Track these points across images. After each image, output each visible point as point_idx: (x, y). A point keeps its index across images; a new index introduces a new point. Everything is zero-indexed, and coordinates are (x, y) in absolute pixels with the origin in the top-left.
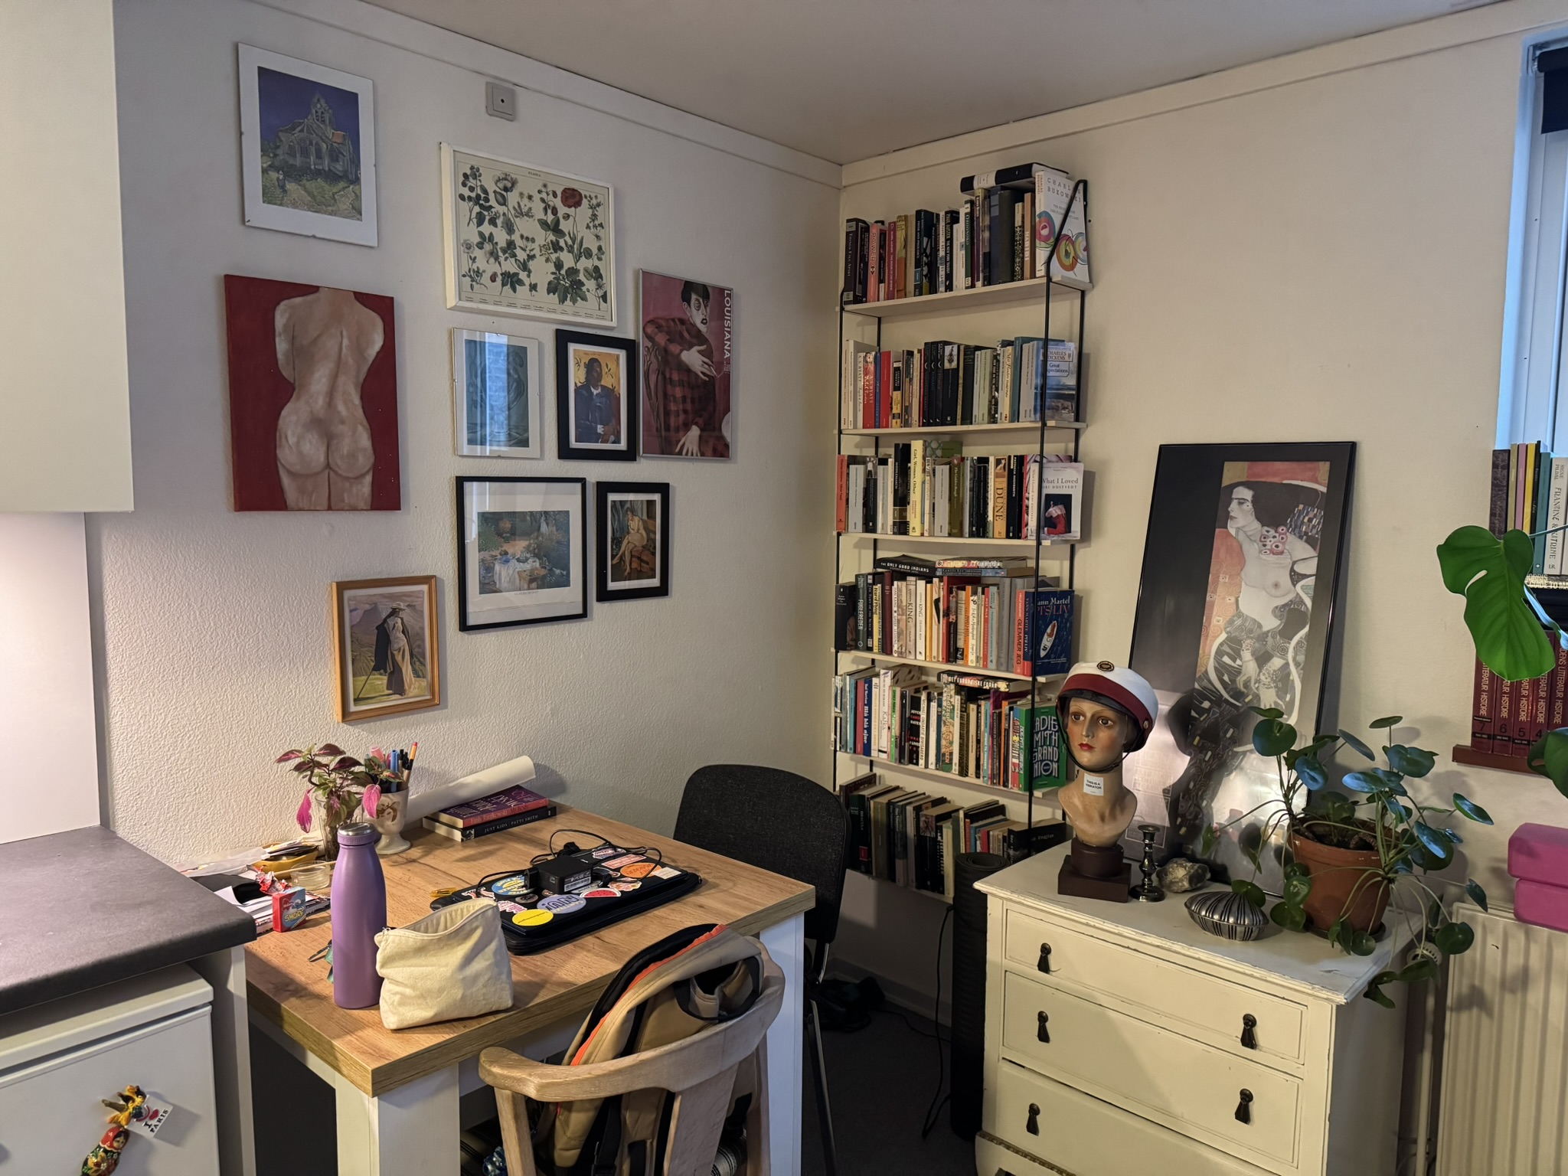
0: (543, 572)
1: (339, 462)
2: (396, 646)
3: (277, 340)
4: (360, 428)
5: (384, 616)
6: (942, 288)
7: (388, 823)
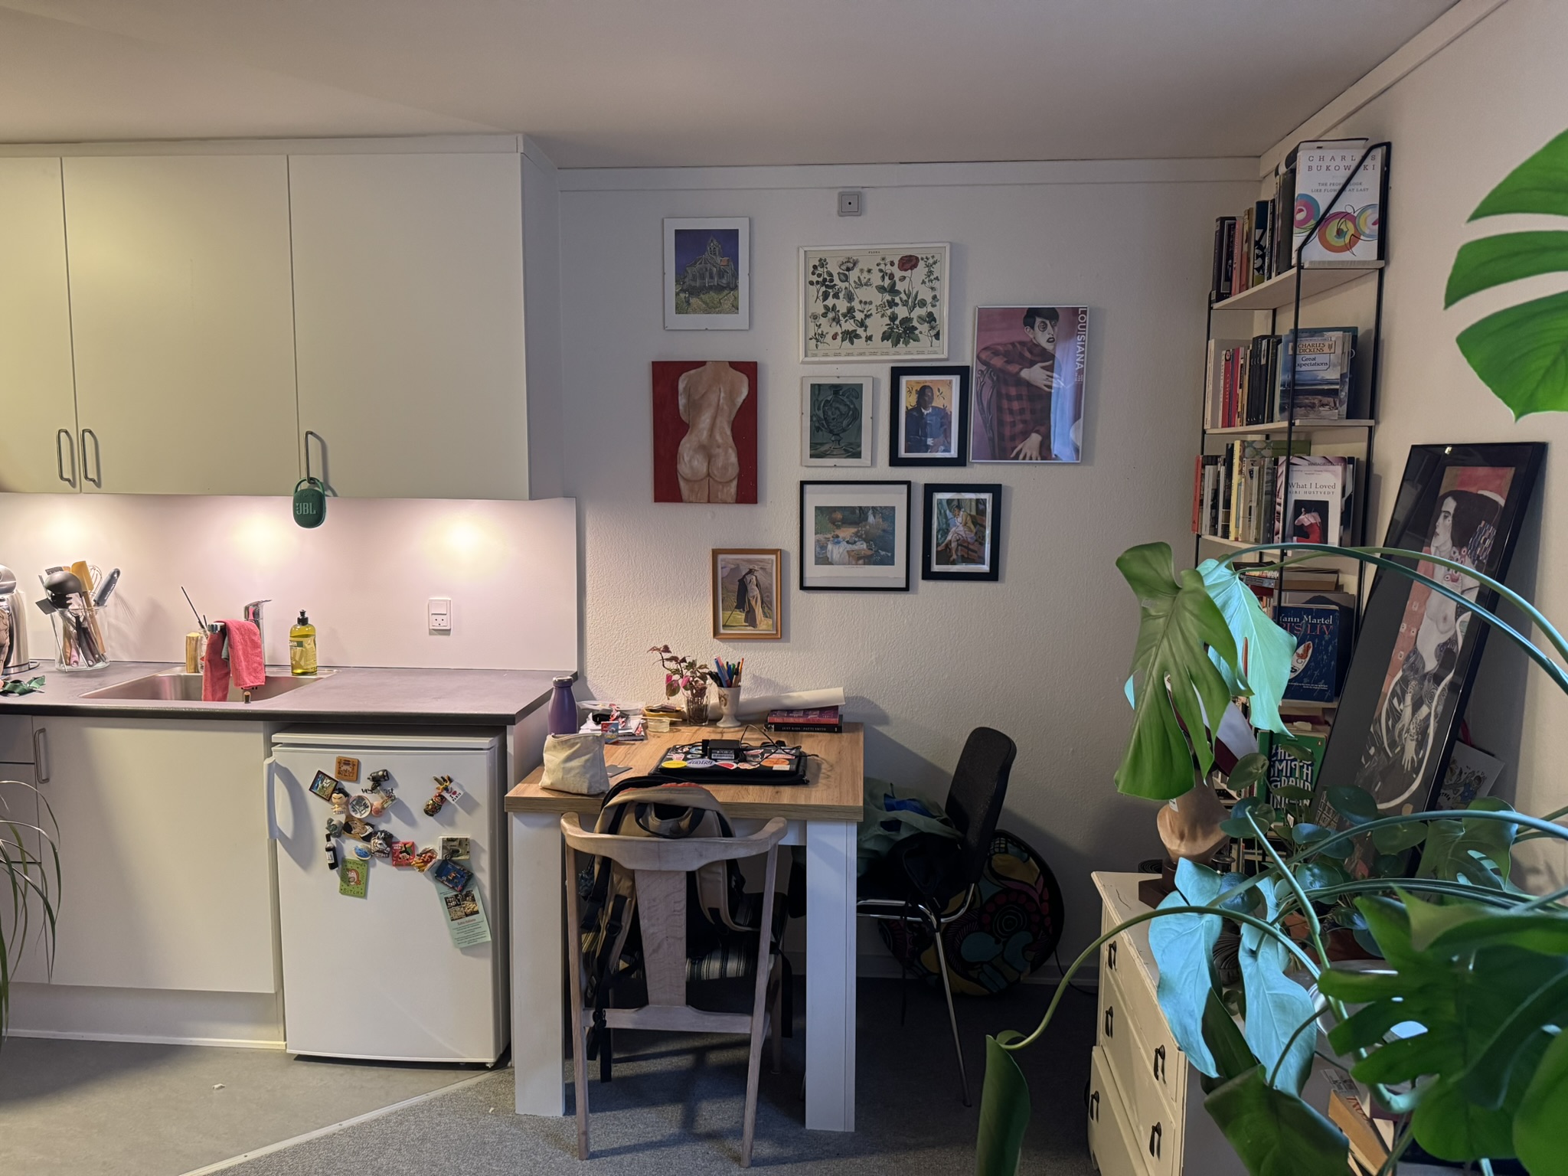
0: (869, 553)
1: (716, 472)
2: (751, 595)
3: (680, 398)
4: (730, 451)
5: (744, 574)
7: (723, 707)
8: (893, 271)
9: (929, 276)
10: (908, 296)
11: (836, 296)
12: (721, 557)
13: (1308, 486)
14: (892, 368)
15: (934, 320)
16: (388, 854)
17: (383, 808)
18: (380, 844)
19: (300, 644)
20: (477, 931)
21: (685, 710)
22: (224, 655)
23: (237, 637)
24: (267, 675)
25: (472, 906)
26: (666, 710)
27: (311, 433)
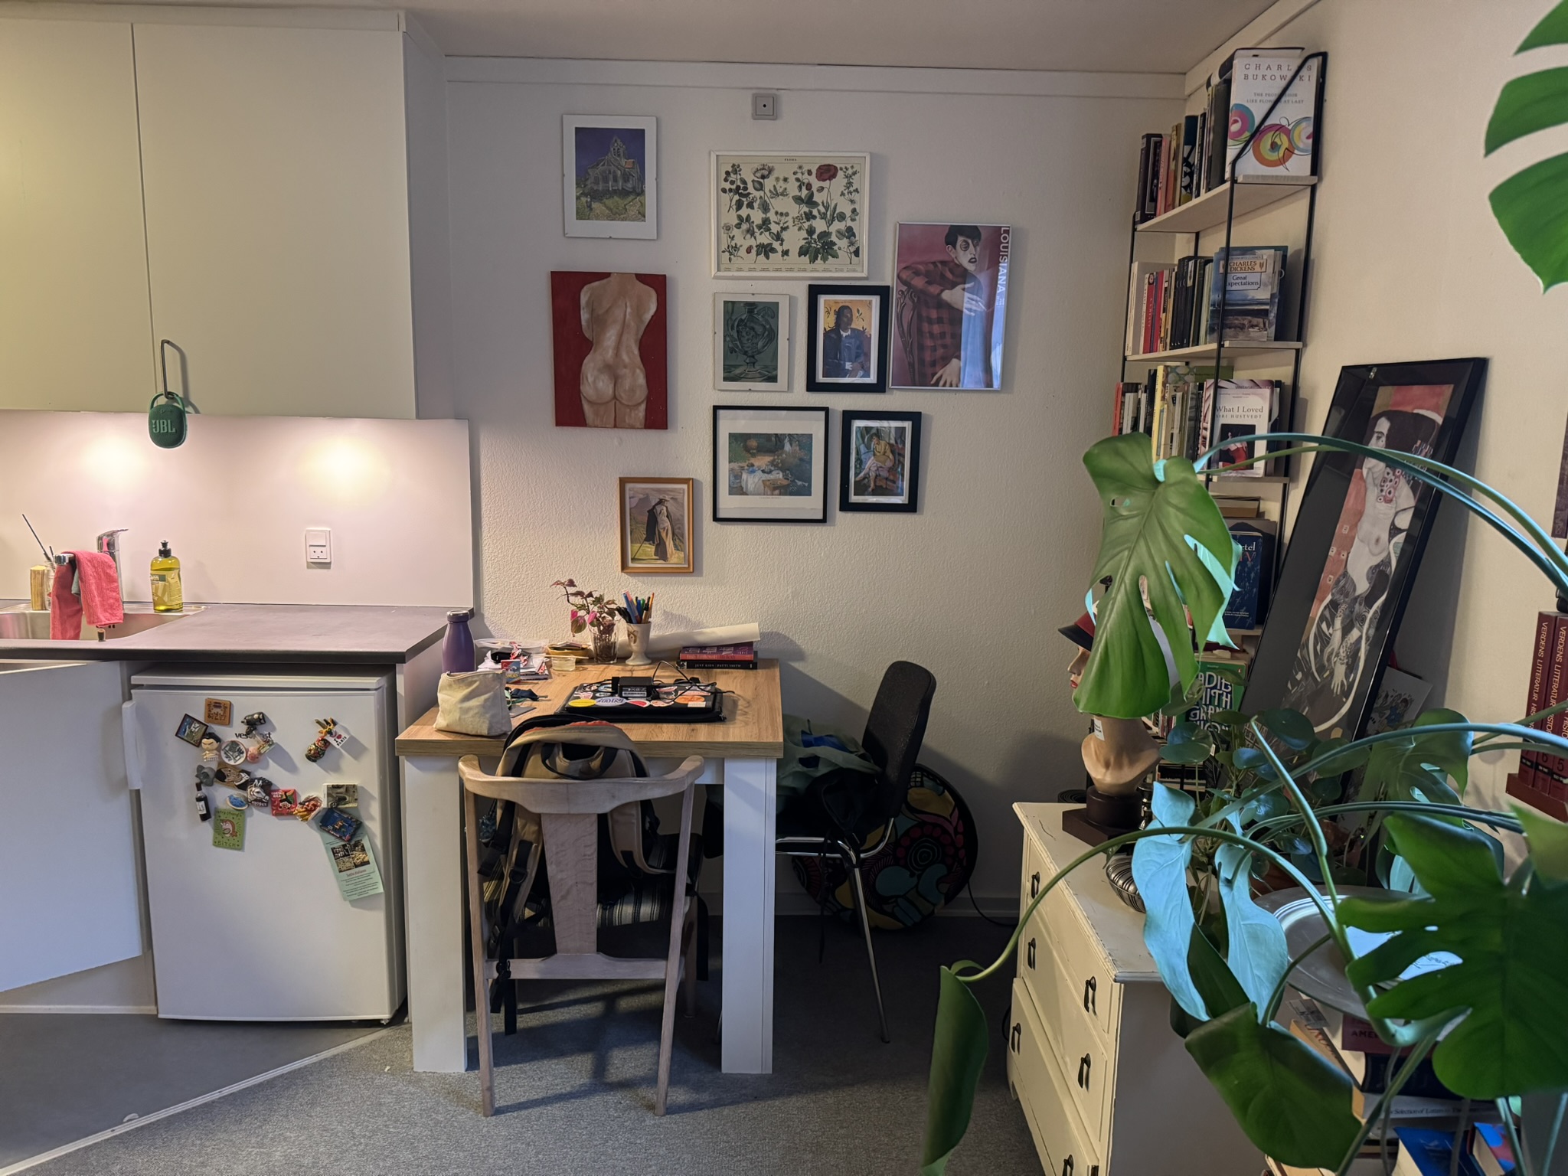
0: (785, 482)
1: (623, 395)
2: (661, 526)
3: (582, 312)
4: (638, 371)
5: (653, 504)
6: (1194, 195)
7: (632, 644)
8: (811, 182)
9: (848, 188)
10: (827, 209)
11: (750, 206)
12: (628, 486)
13: (1236, 409)
14: (810, 286)
15: (854, 235)
16: (267, 803)
17: (260, 754)
18: (258, 792)
19: (163, 578)
20: (368, 882)
21: (592, 647)
22: (74, 589)
23: (89, 570)
24: (126, 612)
25: (362, 856)
26: (571, 648)
27: (168, 342)
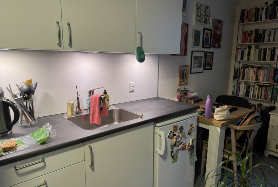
0: (199, 65)
2: (184, 75)
4: (184, 43)
5: (183, 71)
6: (260, 20)
8: (205, 9)
9: (209, 11)
10: (207, 14)
11: (199, 12)
12: (180, 68)
14: (204, 28)
15: (209, 20)
17: (182, 136)
20: (195, 159)
25: (194, 154)
